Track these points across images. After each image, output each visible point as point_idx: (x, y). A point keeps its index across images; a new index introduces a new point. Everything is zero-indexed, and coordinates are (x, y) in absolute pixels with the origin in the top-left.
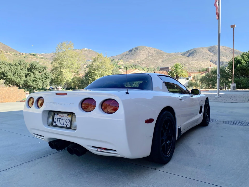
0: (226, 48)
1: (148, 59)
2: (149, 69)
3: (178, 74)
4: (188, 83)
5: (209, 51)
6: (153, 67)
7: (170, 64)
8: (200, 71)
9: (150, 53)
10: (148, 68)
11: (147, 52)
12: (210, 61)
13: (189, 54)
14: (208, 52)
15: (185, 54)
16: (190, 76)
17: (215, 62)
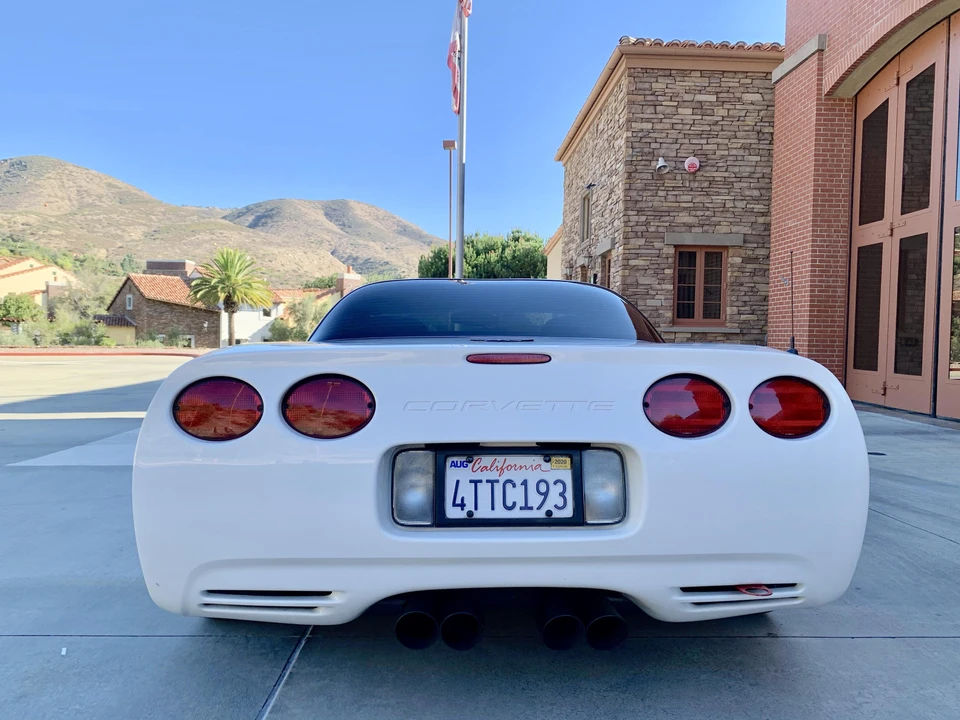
0: (381, 213)
1: (78, 217)
2: (85, 264)
3: (234, 292)
4: (270, 330)
5: (326, 214)
6: (102, 253)
7: (178, 251)
8: (307, 287)
9: (89, 195)
10: (81, 257)
11: (75, 189)
12: (332, 253)
13: (253, 217)
14: (323, 218)
15: (239, 217)
16: (277, 304)
17: (347, 259)
